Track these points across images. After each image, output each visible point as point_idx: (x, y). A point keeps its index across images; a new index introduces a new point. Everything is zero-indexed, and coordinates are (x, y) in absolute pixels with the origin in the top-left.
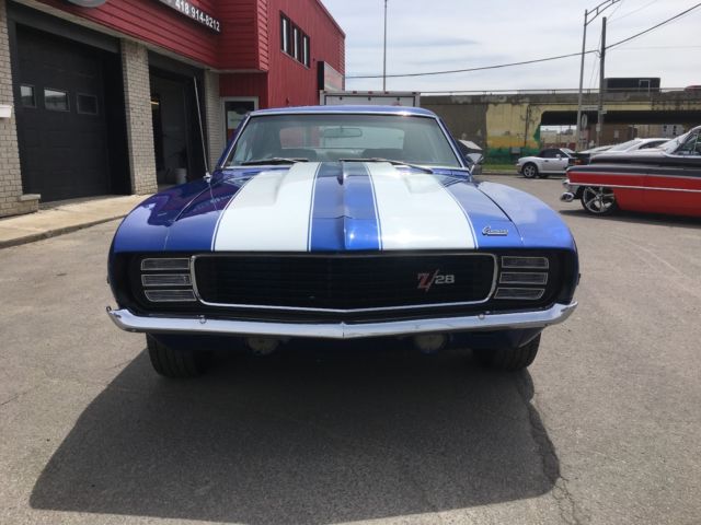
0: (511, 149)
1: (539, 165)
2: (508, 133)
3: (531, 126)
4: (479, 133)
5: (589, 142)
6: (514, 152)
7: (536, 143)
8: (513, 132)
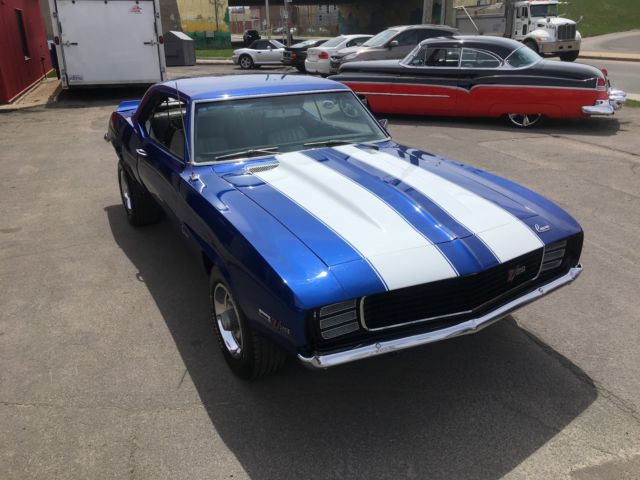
0: (205, 32)
1: (253, 56)
2: (200, 17)
3: (219, 8)
4: (172, 17)
5: (262, 21)
6: (208, 35)
7: (227, 27)
8: (205, 16)
